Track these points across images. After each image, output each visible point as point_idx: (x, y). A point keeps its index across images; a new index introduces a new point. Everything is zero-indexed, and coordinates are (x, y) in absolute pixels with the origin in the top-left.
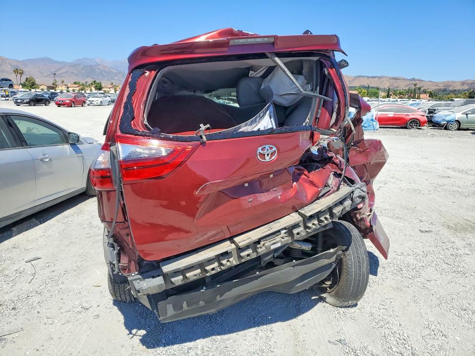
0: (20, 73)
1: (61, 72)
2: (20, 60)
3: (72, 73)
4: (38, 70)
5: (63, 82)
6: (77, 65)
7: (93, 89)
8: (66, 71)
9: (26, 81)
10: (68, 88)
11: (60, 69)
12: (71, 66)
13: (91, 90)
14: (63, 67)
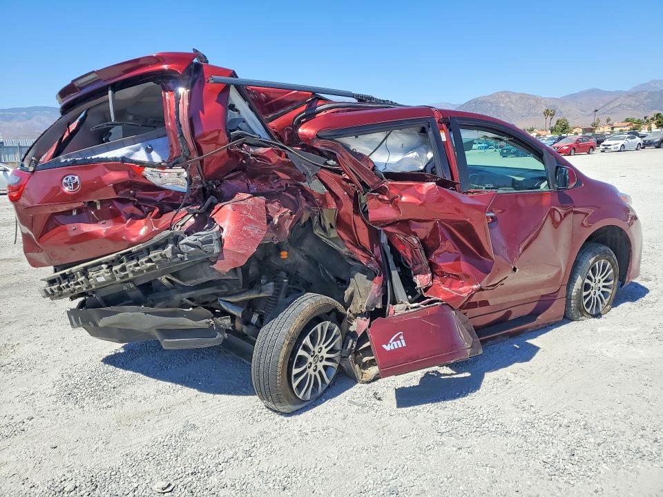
0: (551, 115)
1: (611, 107)
2: (559, 97)
3: (629, 106)
4: (581, 108)
5: (608, 120)
6: (638, 92)
7: (654, 126)
8: (620, 105)
9: (557, 124)
10: (613, 128)
11: (611, 102)
12: (630, 96)
13: (650, 129)
14: (616, 99)
